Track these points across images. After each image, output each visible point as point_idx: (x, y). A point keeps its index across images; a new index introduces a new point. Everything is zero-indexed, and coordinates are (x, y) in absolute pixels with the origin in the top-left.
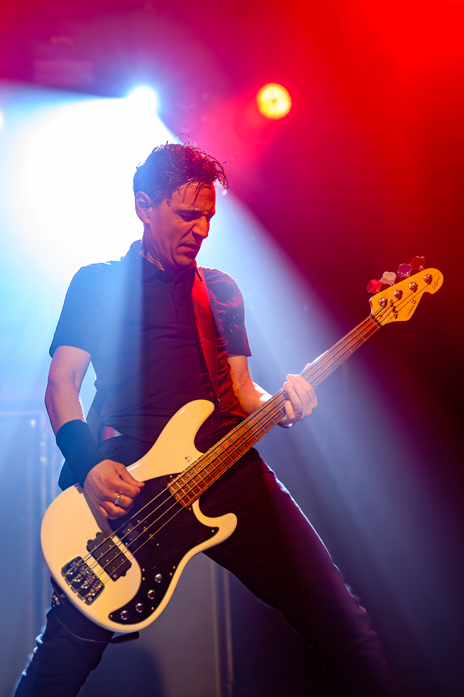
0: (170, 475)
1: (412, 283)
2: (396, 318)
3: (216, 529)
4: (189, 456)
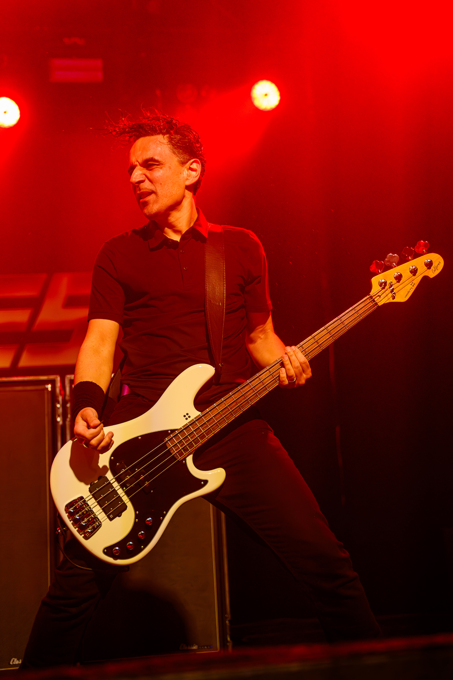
0: (169, 430)
2: (393, 299)
3: (206, 482)
4: (187, 414)
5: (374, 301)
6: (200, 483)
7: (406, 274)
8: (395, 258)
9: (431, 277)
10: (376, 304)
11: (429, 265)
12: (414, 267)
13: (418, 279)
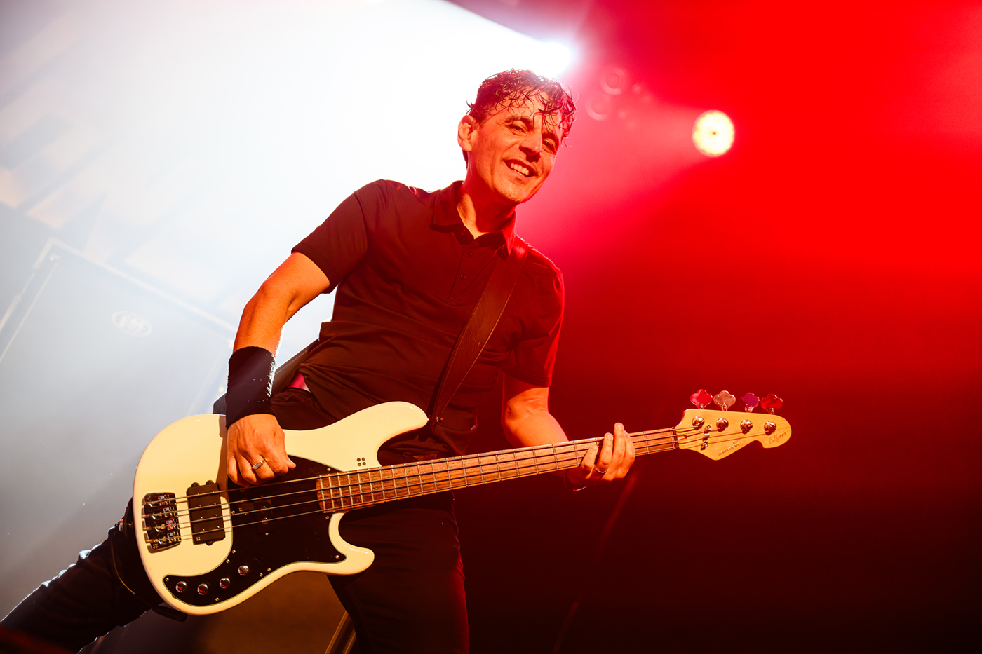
0: (328, 467)
1: (747, 421)
2: (702, 449)
3: (343, 558)
4: (363, 459)
5: (676, 438)
6: (334, 556)
7: (734, 428)
8: (730, 400)
9: (765, 446)
10: (677, 444)
11: (770, 430)
12: (748, 423)
13: (746, 440)
